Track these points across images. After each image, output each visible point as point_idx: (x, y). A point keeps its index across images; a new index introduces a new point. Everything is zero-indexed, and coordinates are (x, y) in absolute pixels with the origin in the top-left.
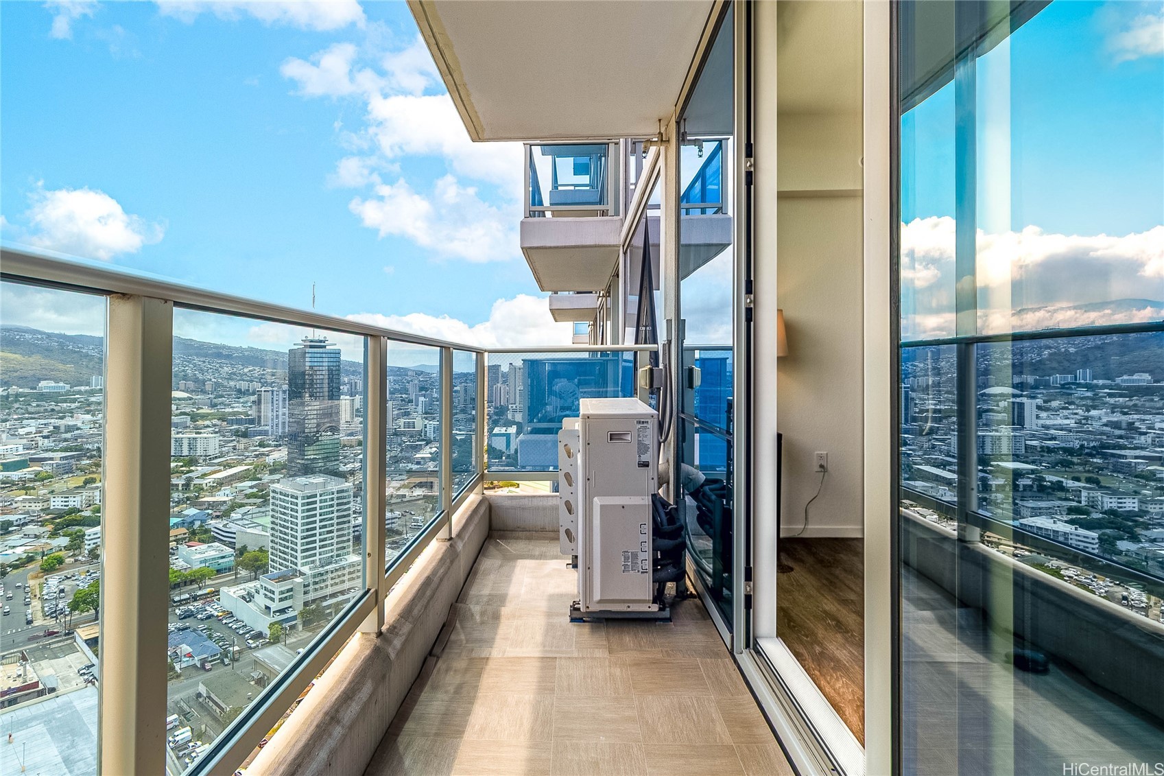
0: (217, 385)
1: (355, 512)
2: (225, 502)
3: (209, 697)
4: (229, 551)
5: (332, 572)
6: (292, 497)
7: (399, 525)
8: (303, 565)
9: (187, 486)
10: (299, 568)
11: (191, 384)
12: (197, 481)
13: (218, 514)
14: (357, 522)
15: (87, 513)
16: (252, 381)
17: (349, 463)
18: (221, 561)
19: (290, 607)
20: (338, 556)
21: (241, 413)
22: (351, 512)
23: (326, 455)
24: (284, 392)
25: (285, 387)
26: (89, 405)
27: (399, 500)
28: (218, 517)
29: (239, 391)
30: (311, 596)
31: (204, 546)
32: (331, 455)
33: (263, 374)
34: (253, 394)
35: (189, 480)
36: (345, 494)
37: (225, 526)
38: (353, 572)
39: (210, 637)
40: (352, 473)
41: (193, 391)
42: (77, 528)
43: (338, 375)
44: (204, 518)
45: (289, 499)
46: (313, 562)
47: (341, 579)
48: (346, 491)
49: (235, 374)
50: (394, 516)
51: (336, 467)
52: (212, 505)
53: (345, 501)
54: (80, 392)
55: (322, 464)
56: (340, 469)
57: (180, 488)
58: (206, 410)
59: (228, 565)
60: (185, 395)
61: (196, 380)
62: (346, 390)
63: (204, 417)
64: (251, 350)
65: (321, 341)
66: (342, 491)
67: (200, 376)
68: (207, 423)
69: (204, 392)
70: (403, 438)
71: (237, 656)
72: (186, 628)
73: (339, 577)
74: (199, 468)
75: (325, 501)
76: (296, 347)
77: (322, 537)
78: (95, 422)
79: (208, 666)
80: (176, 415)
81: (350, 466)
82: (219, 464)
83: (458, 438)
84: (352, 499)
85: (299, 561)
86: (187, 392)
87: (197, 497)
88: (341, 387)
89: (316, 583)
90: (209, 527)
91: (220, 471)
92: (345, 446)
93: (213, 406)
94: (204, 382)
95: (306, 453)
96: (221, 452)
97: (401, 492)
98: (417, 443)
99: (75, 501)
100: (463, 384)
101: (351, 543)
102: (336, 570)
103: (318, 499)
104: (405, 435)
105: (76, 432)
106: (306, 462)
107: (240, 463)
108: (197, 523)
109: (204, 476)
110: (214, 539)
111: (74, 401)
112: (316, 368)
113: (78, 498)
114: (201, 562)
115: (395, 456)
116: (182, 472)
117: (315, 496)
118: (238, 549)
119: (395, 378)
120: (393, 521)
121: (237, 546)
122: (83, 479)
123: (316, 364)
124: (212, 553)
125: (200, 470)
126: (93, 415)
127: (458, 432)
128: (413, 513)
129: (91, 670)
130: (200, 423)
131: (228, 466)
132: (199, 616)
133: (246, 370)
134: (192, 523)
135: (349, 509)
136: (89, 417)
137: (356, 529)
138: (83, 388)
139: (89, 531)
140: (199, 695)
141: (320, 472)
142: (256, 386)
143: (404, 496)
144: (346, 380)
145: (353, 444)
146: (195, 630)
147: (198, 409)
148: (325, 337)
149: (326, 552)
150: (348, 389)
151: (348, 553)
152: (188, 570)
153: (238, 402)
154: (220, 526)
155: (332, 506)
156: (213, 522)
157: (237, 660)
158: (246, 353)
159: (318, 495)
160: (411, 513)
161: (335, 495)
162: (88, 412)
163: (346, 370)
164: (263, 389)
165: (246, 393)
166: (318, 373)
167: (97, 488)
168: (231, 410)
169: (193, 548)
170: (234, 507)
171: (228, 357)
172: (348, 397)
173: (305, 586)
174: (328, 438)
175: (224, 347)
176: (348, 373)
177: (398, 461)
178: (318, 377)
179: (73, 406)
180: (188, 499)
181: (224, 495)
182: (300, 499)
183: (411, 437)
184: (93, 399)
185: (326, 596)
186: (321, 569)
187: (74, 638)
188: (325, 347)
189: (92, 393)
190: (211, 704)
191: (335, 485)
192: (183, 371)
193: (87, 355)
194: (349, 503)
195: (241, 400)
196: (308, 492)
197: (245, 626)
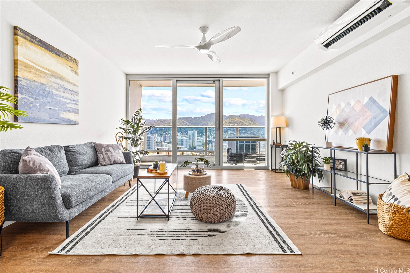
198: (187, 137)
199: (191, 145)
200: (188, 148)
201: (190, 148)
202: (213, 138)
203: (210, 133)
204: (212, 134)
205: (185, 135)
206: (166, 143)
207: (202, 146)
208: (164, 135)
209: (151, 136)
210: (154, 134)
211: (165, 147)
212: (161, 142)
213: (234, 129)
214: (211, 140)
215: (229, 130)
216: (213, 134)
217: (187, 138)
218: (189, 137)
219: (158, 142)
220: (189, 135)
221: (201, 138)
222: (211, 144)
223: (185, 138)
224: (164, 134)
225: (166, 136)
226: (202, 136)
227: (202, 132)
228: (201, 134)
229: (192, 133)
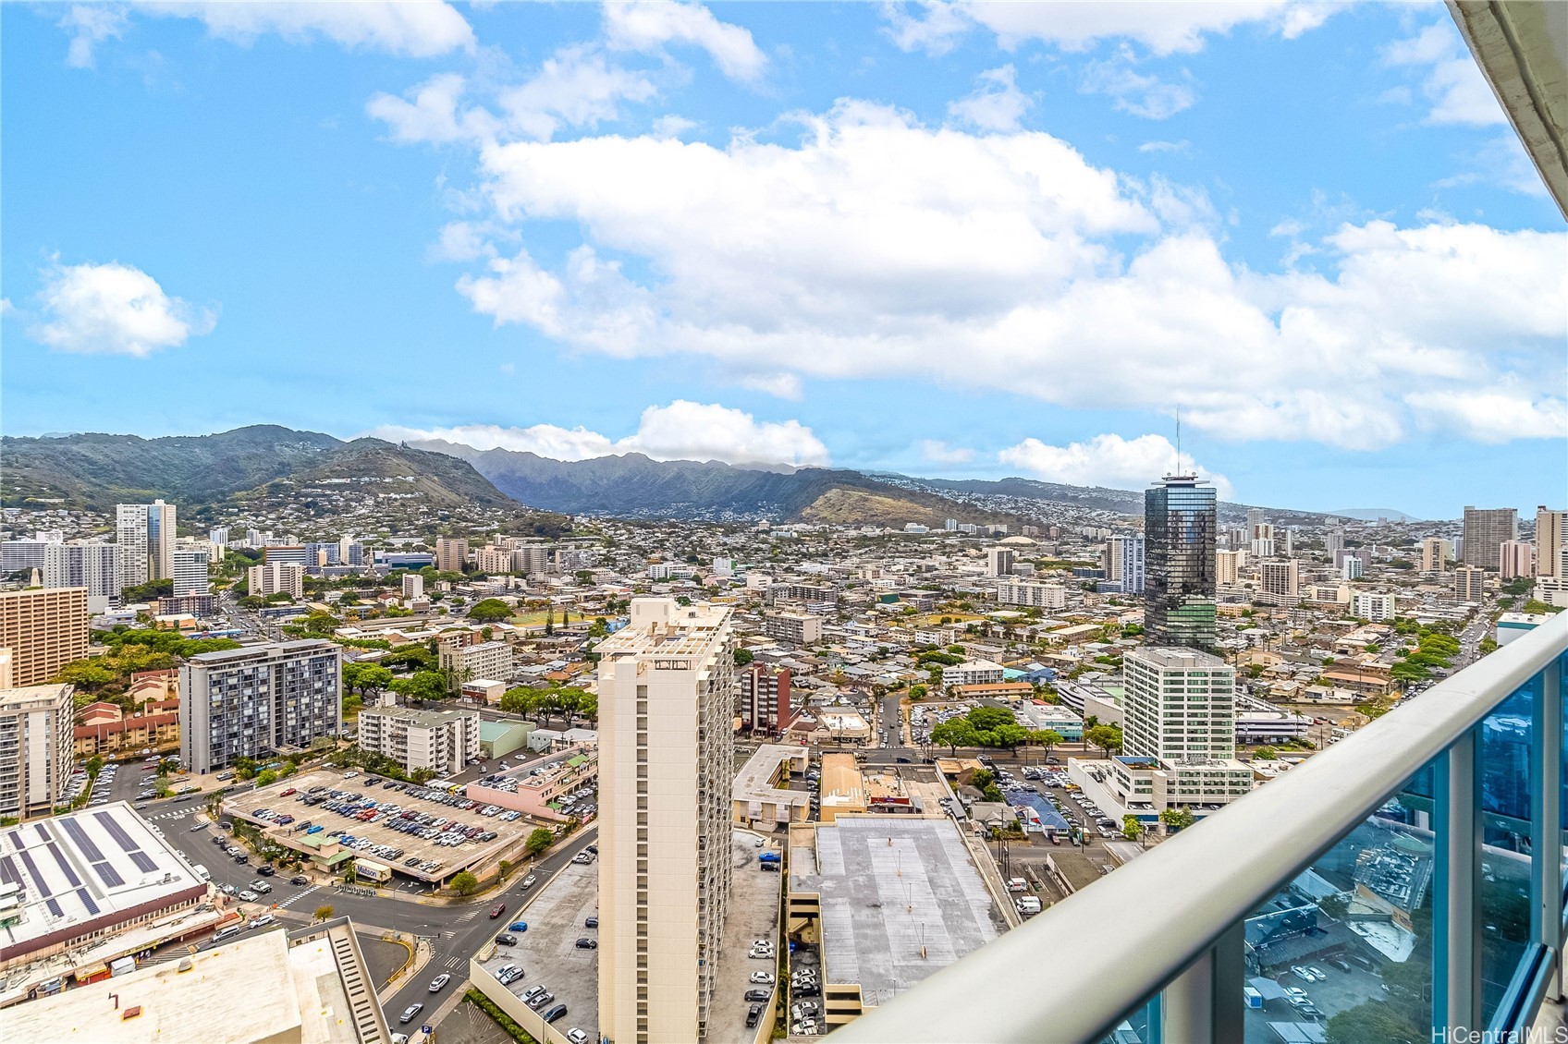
0: (1063, 530)
1: (1238, 705)
2: (1072, 662)
3: (1058, 874)
4: (1077, 719)
5: (1206, 775)
6: (1151, 670)
7: (1310, 735)
8: (1166, 756)
9: (1031, 638)
10: (1160, 758)
11: (1035, 530)
12: (1042, 635)
13: (1065, 674)
14: (1241, 718)
15: (944, 652)
16: (1100, 527)
17: (1229, 637)
18: (1068, 728)
19: (1149, 803)
20: (1214, 756)
21: (1088, 564)
22: (1233, 703)
23: (1195, 624)
24: (1139, 541)
25: (1141, 536)
26: (945, 547)
27: (1311, 701)
28: (1064, 677)
29: (1086, 538)
30: (1177, 798)
31: (1051, 708)
32: (1202, 624)
33: (1114, 519)
34: (1102, 542)
35: (1034, 632)
36: (1224, 679)
37: (1072, 689)
38: (1237, 784)
39: (1058, 808)
40: (1234, 651)
41: (1037, 537)
42: (936, 664)
43: (1213, 522)
44: (1050, 676)
45: (1148, 672)
46: (1179, 756)
47: (1219, 787)
48: (1226, 675)
49: (1081, 519)
50: (1301, 721)
51: (1210, 641)
52: (1059, 663)
53: (1224, 687)
54: (937, 535)
55: (1191, 635)
56: (1217, 645)
57: (1025, 640)
58: (1050, 558)
59: (1076, 734)
60: (1029, 541)
61: (1040, 525)
62: (1223, 541)
63: (1048, 565)
64: (1098, 489)
65: (1188, 479)
66: (1220, 674)
67: (1044, 520)
68: (1052, 572)
69: (1049, 538)
70: (1316, 613)
71: (1087, 840)
72: (1033, 791)
73: (1216, 784)
74: (1045, 621)
75: (1196, 682)
76: (1155, 487)
77: (1192, 727)
78: (950, 564)
79: (1056, 839)
80: (1020, 562)
81: (1230, 643)
82: (1065, 619)
83: (1421, 622)
84: (1233, 687)
85: (1161, 751)
86: (1031, 537)
87: (1042, 652)
88: (1217, 538)
89: (1182, 783)
90: (1056, 687)
91: (1066, 626)
92: (1222, 614)
93: (1058, 554)
94: (1048, 527)
95: (1169, 619)
96: (1067, 606)
97: (1314, 689)
98: (1339, 622)
99: (935, 638)
100: (1430, 539)
101: (1233, 744)
102: (1212, 775)
103: (1186, 678)
104: (1319, 609)
105: (935, 572)
106: (1169, 630)
107: (1088, 620)
108: (1043, 681)
109: (1049, 629)
110: (1061, 702)
111: (933, 542)
112: (1181, 513)
113: (937, 636)
114: (1048, 724)
115: (1303, 637)
116: (1026, 623)
117: (1182, 674)
118: (1087, 719)
119: (1302, 528)
120: (1300, 727)
121: (1086, 715)
122: (941, 617)
123: (1181, 508)
124: (1057, 717)
125: (1046, 622)
126: (948, 557)
127: (1420, 614)
128: (1334, 722)
129: (949, 803)
130: (1044, 571)
131: (1074, 622)
132: (1046, 782)
133: (1094, 514)
134: (1037, 679)
135: (1230, 699)
136: (944, 558)
137: (1240, 727)
138: (939, 531)
139: (946, 669)
140: (1047, 868)
141: (1188, 645)
142: (1106, 532)
143: (1318, 695)
144: (1224, 528)
145: (1235, 613)
146: (1041, 796)
147: (1042, 556)
148: (1194, 473)
149: (1197, 748)
150: (1227, 540)
151: (1229, 756)
152: (1034, 730)
153: (1085, 551)
154: (1067, 689)
155: (1205, 691)
156: (1059, 682)
157: (1087, 844)
158: (1094, 495)
159: (1186, 674)
160: (1330, 723)
161: (1210, 678)
162: (944, 554)
163: (1224, 515)
164: (1114, 537)
165: (1094, 540)
166: (1184, 519)
167: (952, 628)
168: (1077, 560)
169: (1039, 707)
170: (1082, 669)
171: (1075, 499)
172: (1227, 551)
173: (1169, 783)
174: (1199, 602)
175: (1069, 487)
176: (1226, 519)
177: (1307, 645)
178: (1184, 524)
179: (932, 547)
180: (1033, 652)
181: (1071, 654)
182: (1161, 674)
183: (1331, 612)
184: (948, 542)
185: (1198, 804)
186: (1189, 767)
187: (934, 768)
188: (1193, 486)
189: (947, 535)
190: (1060, 882)
191: (1209, 664)
192: (1027, 515)
193: (942, 499)
194: (1229, 691)
195: (1089, 549)
196: (1172, 668)
197: (1096, 808)
198: (106, 537)
199: (137, 579)
200: (117, 592)
201: (131, 594)
202: (271, 538)
203: (257, 516)
204: (264, 521)
205: (97, 526)
207: (210, 581)
213: (379, 500)
214: (265, 548)
215: (353, 504)
216: (268, 522)
217: (112, 540)
218: (120, 536)
220: (120, 526)
221: (203, 543)
222: (260, 568)
223: (98, 543)
226: (206, 533)
227: (207, 510)
228: (200, 521)
229: (146, 517)
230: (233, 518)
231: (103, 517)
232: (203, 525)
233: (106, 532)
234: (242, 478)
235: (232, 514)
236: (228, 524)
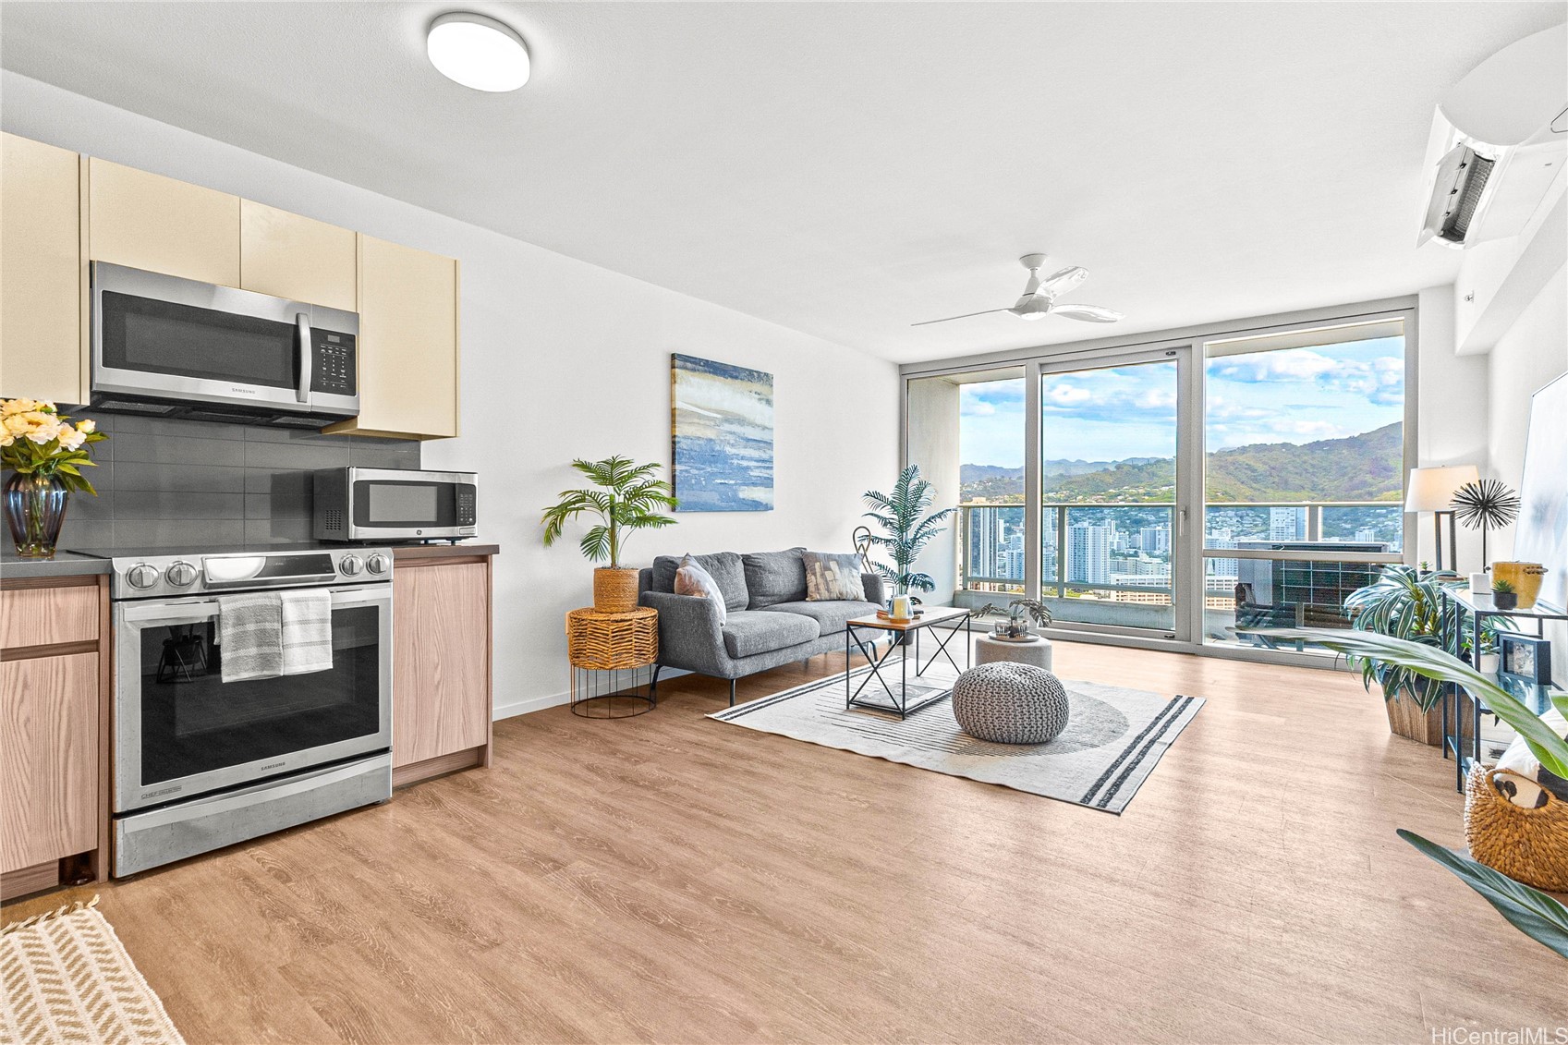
205: (1256, 525)
206: (1159, 560)
208: (1149, 523)
209: (1091, 528)
210: (1103, 519)
211: (1150, 577)
212: (1136, 552)
219: (1122, 554)
220: (1273, 525)
224: (1147, 520)
225: (1158, 528)
226: (1353, 534)
228: (1346, 522)
229: (1294, 518)
230: (1381, 519)
231: (1261, 517)
232: (1348, 526)
233: (1262, 531)
234: (1389, 478)
235: (1380, 515)
236: (1374, 526)
